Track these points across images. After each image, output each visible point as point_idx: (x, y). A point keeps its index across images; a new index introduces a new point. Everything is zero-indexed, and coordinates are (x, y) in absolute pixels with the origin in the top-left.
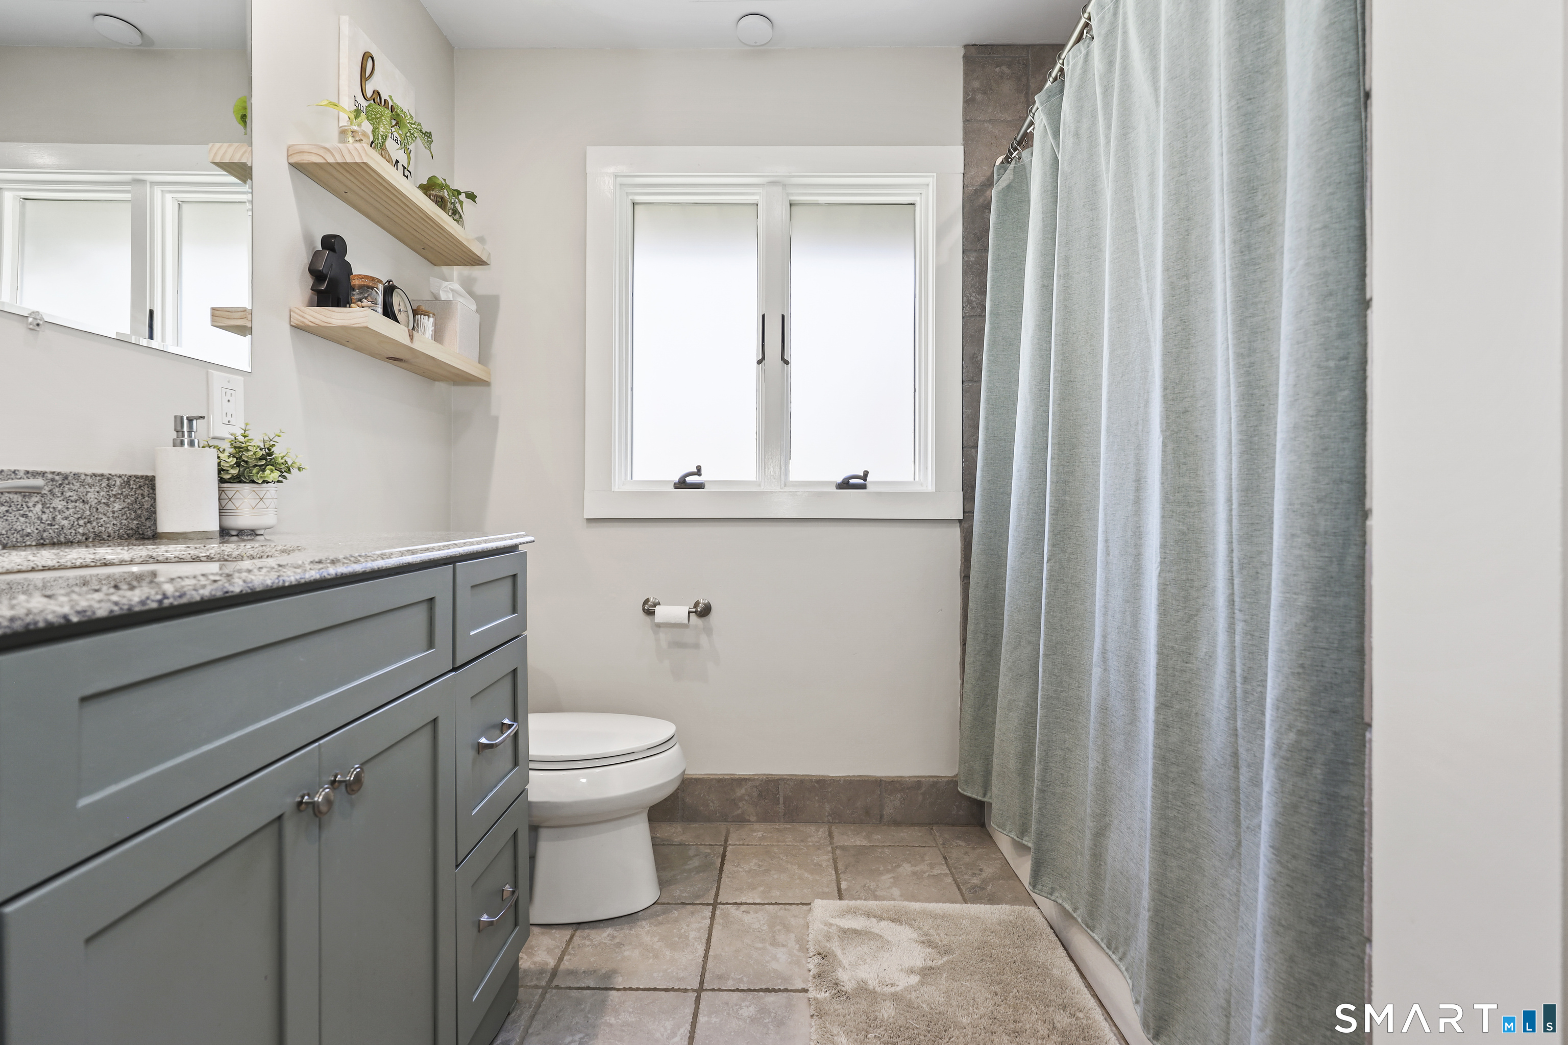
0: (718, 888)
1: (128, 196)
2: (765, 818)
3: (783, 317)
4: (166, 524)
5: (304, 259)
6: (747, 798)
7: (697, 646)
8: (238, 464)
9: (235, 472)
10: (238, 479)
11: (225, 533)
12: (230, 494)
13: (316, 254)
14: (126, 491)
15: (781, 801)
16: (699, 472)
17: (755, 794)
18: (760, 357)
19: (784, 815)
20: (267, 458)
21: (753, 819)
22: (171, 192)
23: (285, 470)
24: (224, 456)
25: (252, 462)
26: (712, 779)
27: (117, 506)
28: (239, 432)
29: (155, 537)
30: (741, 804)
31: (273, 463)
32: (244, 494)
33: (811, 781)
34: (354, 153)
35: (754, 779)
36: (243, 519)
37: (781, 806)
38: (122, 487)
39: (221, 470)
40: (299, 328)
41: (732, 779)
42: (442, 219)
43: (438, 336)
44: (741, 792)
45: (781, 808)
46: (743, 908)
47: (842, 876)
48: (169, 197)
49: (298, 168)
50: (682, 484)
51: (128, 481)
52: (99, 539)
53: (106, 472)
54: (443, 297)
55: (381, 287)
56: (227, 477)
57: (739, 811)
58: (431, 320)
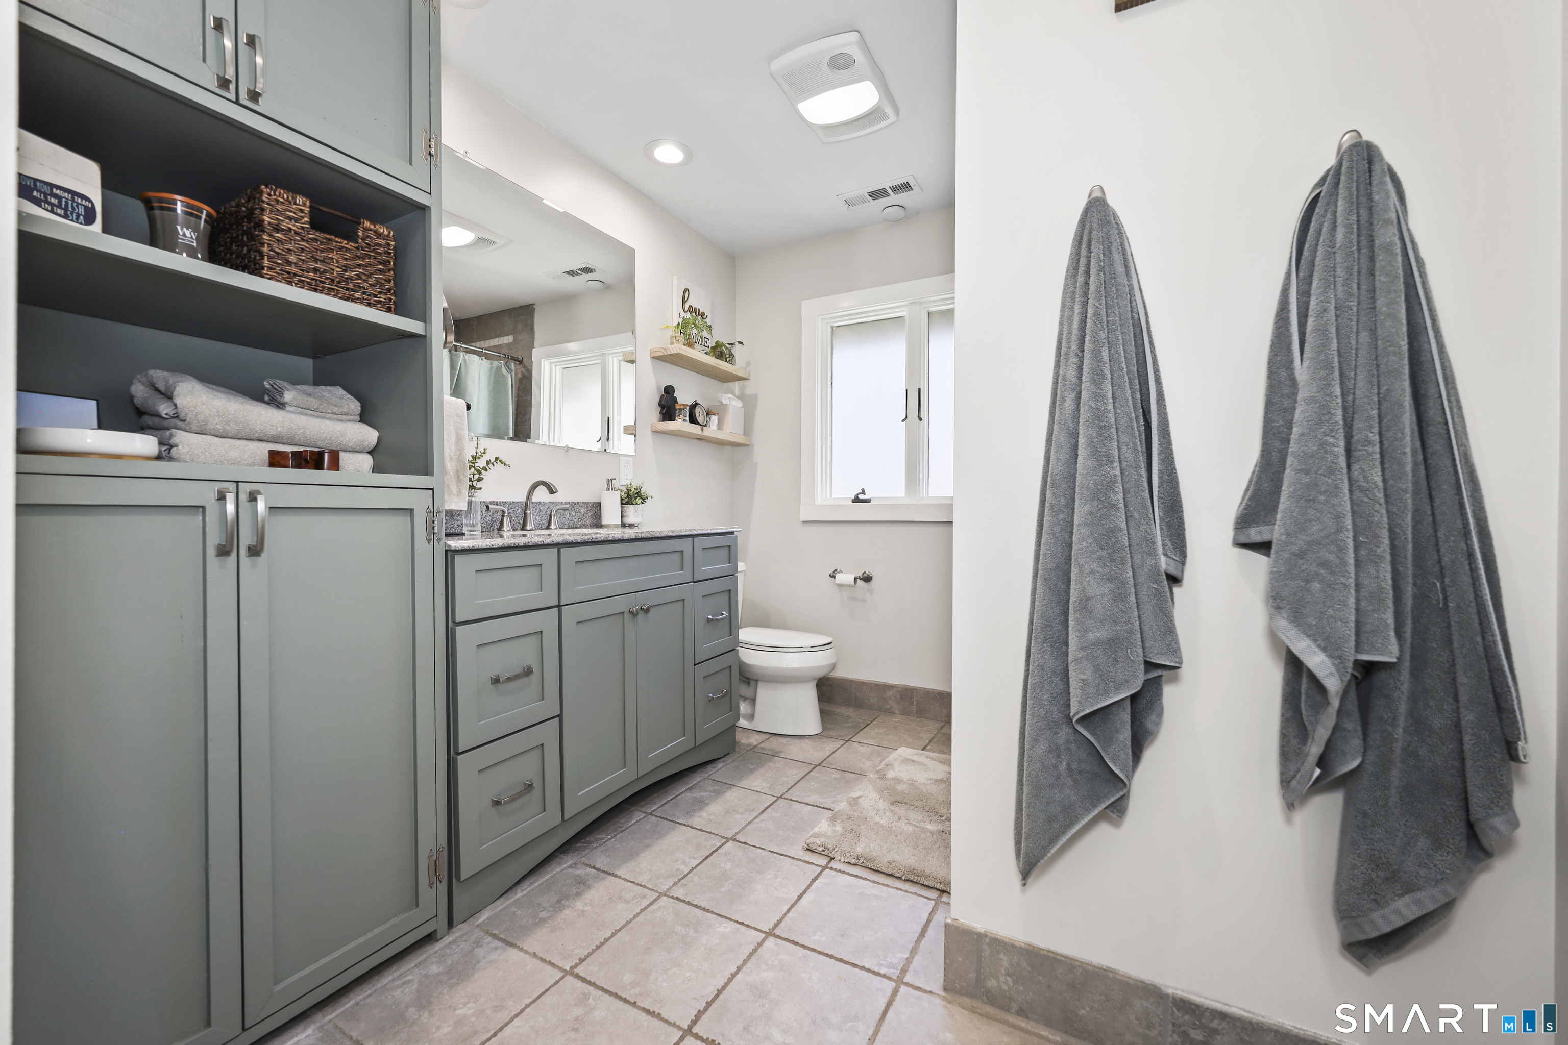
0: (854, 736)
1: (599, 361)
2: (905, 712)
3: (919, 390)
4: (604, 522)
5: (657, 399)
6: (893, 698)
7: (864, 600)
8: (628, 497)
9: (626, 500)
10: (627, 503)
11: (623, 525)
12: (625, 509)
13: (662, 396)
14: (592, 508)
15: (915, 703)
16: (863, 492)
17: (899, 697)
18: (904, 417)
19: (917, 712)
20: (638, 494)
21: (897, 712)
22: (616, 357)
23: (644, 499)
24: (623, 494)
25: (633, 496)
26: (872, 684)
27: (590, 514)
28: (629, 483)
29: (601, 526)
30: (889, 702)
31: (640, 496)
32: (630, 508)
33: (934, 693)
34: (674, 349)
35: (898, 687)
36: (629, 520)
37: (915, 706)
38: (591, 507)
39: (622, 500)
40: (656, 432)
41: (884, 685)
42: (720, 365)
43: (720, 426)
44: (889, 694)
45: (914, 708)
46: (862, 744)
47: (932, 744)
48: (615, 359)
49: (653, 358)
50: (856, 500)
51: (593, 504)
52: (585, 526)
53: (586, 501)
54: (724, 402)
55: (688, 408)
56: (624, 502)
57: (889, 706)
58: (716, 416)
